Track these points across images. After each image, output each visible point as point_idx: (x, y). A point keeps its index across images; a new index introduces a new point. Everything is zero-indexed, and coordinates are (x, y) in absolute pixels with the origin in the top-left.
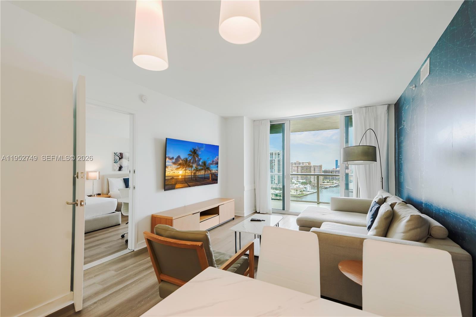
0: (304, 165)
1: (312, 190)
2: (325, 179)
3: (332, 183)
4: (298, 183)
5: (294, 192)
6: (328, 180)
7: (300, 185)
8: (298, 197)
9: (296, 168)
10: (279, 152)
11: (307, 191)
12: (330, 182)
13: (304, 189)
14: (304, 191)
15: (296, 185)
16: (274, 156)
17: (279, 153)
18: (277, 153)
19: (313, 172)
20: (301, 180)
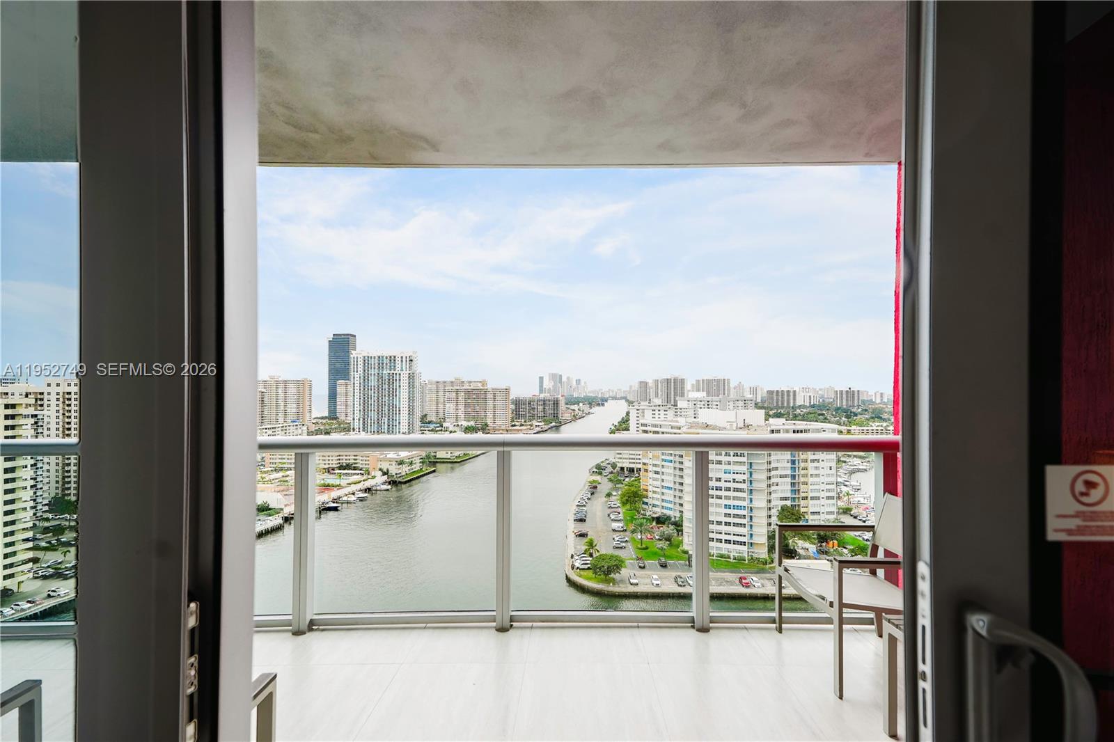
0: (472, 387)
2: (516, 418)
3: (528, 427)
4: (456, 429)
6: (523, 420)
8: (456, 462)
9: (454, 394)
10: (411, 354)
12: (526, 425)
16: (400, 366)
17: (411, 358)
18: (406, 357)
19: (490, 403)
20: (465, 422)
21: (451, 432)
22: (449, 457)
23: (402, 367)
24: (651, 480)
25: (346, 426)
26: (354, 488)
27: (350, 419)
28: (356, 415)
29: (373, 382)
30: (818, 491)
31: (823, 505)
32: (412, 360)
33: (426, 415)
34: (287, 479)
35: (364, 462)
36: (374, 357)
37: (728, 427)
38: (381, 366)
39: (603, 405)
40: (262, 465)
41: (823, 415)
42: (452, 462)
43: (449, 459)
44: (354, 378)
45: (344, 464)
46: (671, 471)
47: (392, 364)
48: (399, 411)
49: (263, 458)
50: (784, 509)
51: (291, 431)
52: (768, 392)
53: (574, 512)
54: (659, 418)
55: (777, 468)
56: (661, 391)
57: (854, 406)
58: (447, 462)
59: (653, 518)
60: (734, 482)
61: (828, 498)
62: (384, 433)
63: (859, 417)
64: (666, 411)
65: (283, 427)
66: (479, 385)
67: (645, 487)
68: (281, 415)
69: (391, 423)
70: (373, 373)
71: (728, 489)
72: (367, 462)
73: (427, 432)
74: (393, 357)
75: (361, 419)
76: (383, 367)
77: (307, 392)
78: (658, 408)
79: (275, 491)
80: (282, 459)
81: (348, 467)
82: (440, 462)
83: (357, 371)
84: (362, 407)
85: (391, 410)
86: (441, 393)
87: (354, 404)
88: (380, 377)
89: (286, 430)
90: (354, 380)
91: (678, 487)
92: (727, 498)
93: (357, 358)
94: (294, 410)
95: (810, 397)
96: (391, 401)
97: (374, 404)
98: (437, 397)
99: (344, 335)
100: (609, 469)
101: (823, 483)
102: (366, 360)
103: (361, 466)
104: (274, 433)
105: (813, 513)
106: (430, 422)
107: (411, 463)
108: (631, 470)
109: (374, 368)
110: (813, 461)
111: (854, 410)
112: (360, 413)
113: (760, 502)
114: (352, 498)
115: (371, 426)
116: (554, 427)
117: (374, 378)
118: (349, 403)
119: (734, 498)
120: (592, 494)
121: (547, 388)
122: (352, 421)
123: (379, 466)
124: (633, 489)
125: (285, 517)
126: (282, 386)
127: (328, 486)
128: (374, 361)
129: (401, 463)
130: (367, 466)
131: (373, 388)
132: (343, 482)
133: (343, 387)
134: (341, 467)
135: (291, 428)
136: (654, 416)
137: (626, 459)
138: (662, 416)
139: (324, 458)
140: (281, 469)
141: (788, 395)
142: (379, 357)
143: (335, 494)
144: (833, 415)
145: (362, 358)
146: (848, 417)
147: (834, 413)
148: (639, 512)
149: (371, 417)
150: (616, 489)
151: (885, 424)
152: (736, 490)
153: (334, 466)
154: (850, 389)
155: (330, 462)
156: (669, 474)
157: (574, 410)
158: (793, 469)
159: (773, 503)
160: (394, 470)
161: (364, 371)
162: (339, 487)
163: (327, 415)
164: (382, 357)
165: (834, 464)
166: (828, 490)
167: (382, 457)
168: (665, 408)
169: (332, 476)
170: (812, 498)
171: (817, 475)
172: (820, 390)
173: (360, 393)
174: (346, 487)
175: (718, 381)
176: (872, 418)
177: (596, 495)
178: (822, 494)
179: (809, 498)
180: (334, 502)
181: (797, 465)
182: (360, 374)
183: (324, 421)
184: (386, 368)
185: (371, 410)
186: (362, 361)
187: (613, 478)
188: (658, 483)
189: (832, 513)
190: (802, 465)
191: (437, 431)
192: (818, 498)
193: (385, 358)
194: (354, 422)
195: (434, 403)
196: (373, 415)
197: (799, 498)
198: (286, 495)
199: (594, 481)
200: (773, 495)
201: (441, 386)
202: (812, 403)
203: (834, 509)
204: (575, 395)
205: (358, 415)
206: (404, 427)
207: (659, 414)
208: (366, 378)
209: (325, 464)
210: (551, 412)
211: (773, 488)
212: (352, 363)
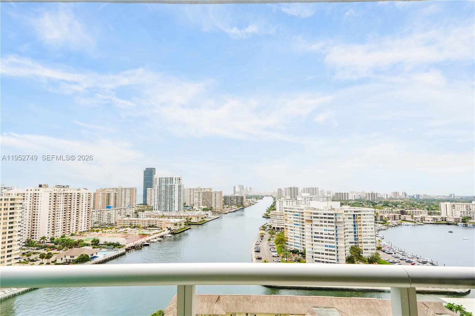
0: (205, 191)
1: (213, 216)
2: (225, 205)
3: (231, 209)
4: (199, 209)
5: (196, 220)
6: (228, 206)
7: (201, 211)
8: (199, 224)
9: (198, 194)
10: (179, 176)
11: (208, 217)
12: (229, 208)
13: (206, 216)
14: (205, 217)
15: (197, 212)
16: (175, 182)
18: (177, 178)
19: (214, 198)
20: (203, 206)
21: (197, 211)
22: (197, 222)
23: (176, 182)
24: (289, 233)
25: (151, 208)
26: (156, 236)
27: (153, 205)
28: (155, 203)
29: (163, 188)
30: (367, 239)
31: (369, 246)
32: (180, 179)
33: (185, 203)
34: (127, 231)
35: (160, 224)
36: (164, 178)
37: (325, 209)
38: (166, 182)
39: (262, 199)
40: (115, 225)
41: (361, 204)
42: (198, 224)
43: (197, 223)
44: (155, 187)
45: (151, 225)
46: (299, 229)
47: (172, 181)
48: (174, 201)
49: (116, 222)
50: (352, 248)
51: (128, 210)
52: (336, 193)
53: (254, 248)
54: (290, 205)
55: (347, 228)
56: (288, 193)
57: (375, 200)
58: (196, 224)
59: (291, 251)
60: (329, 235)
61: (372, 243)
62: (168, 211)
63: (378, 205)
64: (293, 202)
65: (124, 208)
66: (209, 190)
67: (286, 237)
68: (123, 203)
69: (171, 207)
70: (163, 185)
71: (327, 238)
72: (161, 224)
73: (186, 211)
74: (172, 178)
75: (158, 205)
76: (167, 182)
77: (134, 193)
78: (288, 201)
79: (121, 237)
80: (124, 223)
81: (153, 226)
82: (193, 224)
83: (156, 184)
84: (158, 200)
85: (171, 201)
86: (192, 194)
87: (155, 198)
88: (166, 187)
89: (126, 210)
91: (302, 236)
92: (326, 242)
93: (156, 178)
94: (129, 201)
95: (355, 196)
96: (171, 197)
97: (163, 198)
98: (190, 196)
99: (150, 168)
100: (268, 228)
101: (369, 235)
103: (158, 226)
104: (121, 211)
105: (365, 249)
106: (187, 206)
107: (181, 225)
108: (278, 228)
109: (164, 183)
110: (363, 225)
111: (375, 202)
112: (157, 202)
113: (341, 244)
114: (155, 240)
115: (162, 208)
116: (242, 208)
117: (164, 187)
118: (152, 198)
119: (329, 242)
120: (262, 239)
121: (237, 191)
123: (167, 226)
124: (281, 237)
125: (127, 249)
126: (124, 190)
127: (145, 235)
128: (164, 180)
129: (176, 225)
130: (161, 226)
131: (163, 191)
132: (151, 233)
133: (150, 191)
134: (150, 227)
135: (128, 209)
136: (287, 204)
137: (275, 223)
138: (291, 204)
139: (143, 222)
140: (124, 227)
141: (345, 195)
143: (148, 238)
144: (366, 204)
145: (159, 178)
146: (373, 205)
147: (366, 203)
148: (284, 248)
149: (162, 204)
150: (273, 237)
151: (391, 208)
152: (330, 238)
153: (147, 226)
154: (373, 192)
155: (145, 224)
156: (298, 231)
157: (250, 201)
158: (355, 229)
159: (346, 245)
160: (173, 228)
161: (159, 184)
162: (149, 235)
163: (142, 203)
164: (167, 178)
165: (373, 227)
166: (372, 239)
167: (168, 221)
168: (291, 200)
169: (146, 230)
170: (364, 243)
171: (366, 232)
172: (359, 192)
173: (157, 193)
174: (152, 235)
175: (313, 188)
176: (384, 205)
177: (263, 240)
178: (369, 241)
179: (363, 243)
180: (147, 242)
181: (356, 227)
183: (141, 206)
184: (169, 182)
185: (162, 201)
186: (159, 180)
187: (271, 232)
188: (292, 235)
189: (374, 249)
190: (359, 227)
191: (190, 211)
192: (366, 243)
193: (168, 178)
195: (189, 198)
196: (163, 203)
197: (358, 242)
198: (127, 239)
199: (262, 233)
200: (346, 241)
201: (192, 191)
202: (356, 199)
203: (375, 248)
204: (250, 194)
206: (176, 209)
207: (289, 203)
208: (160, 187)
209: (143, 225)
210: (240, 202)
211: (346, 237)
212: (154, 181)
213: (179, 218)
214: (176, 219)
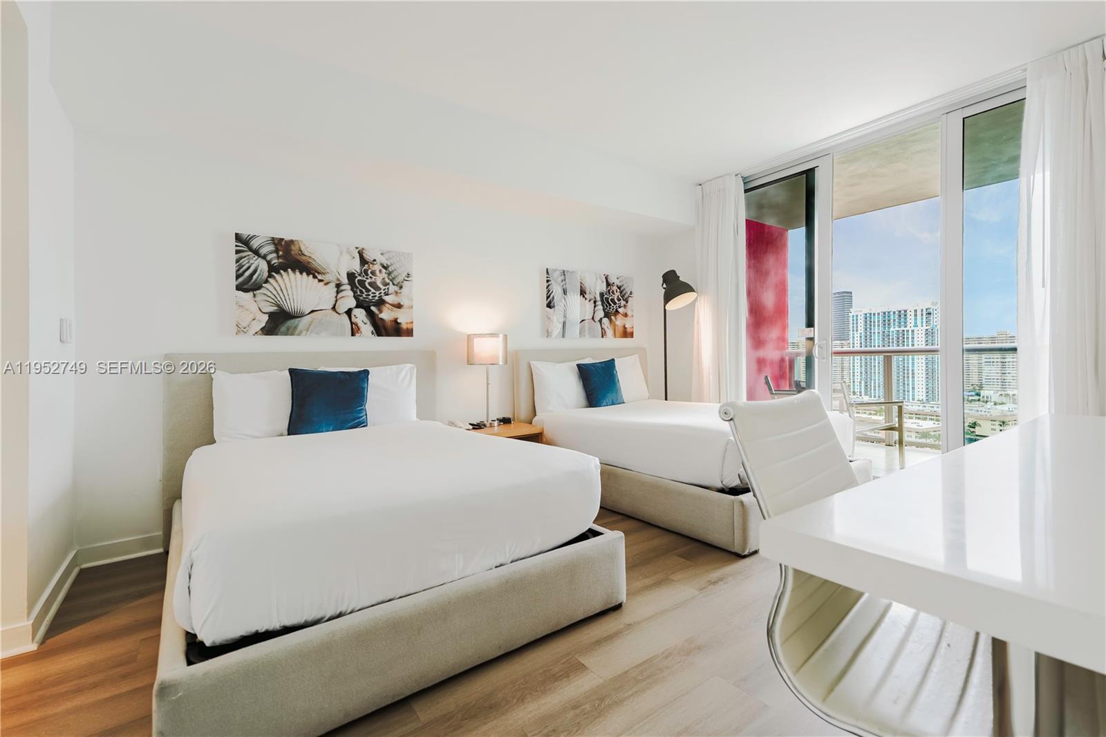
10: (928, 306)
16: (913, 321)
18: (922, 310)
21: (994, 403)
23: (916, 323)
27: (850, 382)
28: (856, 377)
29: (877, 341)
32: (929, 314)
38: (887, 323)
44: (854, 337)
47: (903, 320)
48: (913, 374)
69: (901, 388)
70: (876, 331)
74: (903, 312)
75: (863, 382)
76: (889, 324)
83: (857, 331)
84: (864, 369)
85: (901, 373)
88: (886, 336)
90: (853, 340)
93: (857, 316)
96: (901, 363)
97: (879, 367)
99: (843, 292)
102: (868, 318)
109: (878, 326)
112: (861, 376)
115: (875, 390)
117: (878, 336)
122: (852, 384)
128: (878, 318)
142: (885, 313)
145: (863, 315)
149: (875, 380)
161: (867, 329)
164: (889, 312)
182: (861, 333)
184: (894, 324)
185: (875, 373)
186: (863, 319)
193: (892, 313)
194: (854, 385)
205: (859, 377)
206: (919, 395)
208: (868, 337)
212: (851, 322)
213: (931, 419)
214: (921, 422)
